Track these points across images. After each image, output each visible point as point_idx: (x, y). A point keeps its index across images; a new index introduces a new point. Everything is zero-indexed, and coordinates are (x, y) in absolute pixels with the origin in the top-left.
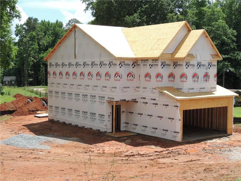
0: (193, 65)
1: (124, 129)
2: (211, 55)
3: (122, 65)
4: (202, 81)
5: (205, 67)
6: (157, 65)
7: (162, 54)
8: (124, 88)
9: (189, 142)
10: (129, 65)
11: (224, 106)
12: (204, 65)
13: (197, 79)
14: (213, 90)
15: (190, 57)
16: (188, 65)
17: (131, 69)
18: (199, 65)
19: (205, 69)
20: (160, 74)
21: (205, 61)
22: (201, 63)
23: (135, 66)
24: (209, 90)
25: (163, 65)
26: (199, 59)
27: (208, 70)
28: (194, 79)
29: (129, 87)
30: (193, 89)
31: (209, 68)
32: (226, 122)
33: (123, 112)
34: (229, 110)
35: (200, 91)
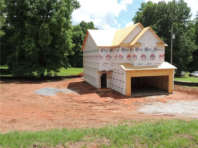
0: (142, 50)
1: (109, 87)
2: (156, 43)
3: (103, 51)
4: (149, 60)
5: (151, 51)
6: (119, 50)
7: (121, 43)
8: (104, 64)
9: (136, 96)
10: (108, 51)
11: (165, 75)
12: (150, 50)
13: (144, 58)
14: (158, 65)
15: (138, 45)
16: (137, 49)
17: (109, 53)
18: (146, 49)
19: (151, 52)
20: (121, 56)
21: (151, 47)
22: (148, 48)
23: (111, 51)
24: (155, 65)
25: (123, 50)
26: (146, 46)
27: (154, 53)
28: (142, 58)
29: (108, 64)
30: (142, 64)
31: (155, 51)
32: (168, 85)
33: (108, 77)
34: (170, 78)
35: (147, 65)
